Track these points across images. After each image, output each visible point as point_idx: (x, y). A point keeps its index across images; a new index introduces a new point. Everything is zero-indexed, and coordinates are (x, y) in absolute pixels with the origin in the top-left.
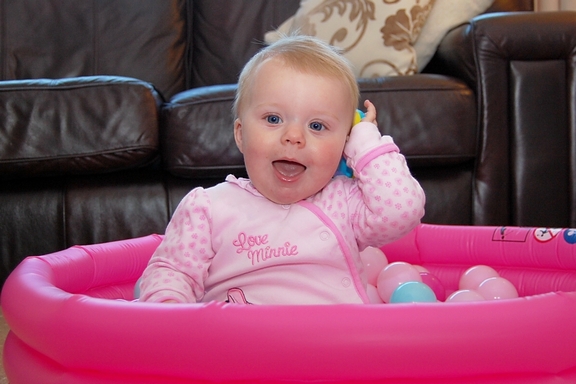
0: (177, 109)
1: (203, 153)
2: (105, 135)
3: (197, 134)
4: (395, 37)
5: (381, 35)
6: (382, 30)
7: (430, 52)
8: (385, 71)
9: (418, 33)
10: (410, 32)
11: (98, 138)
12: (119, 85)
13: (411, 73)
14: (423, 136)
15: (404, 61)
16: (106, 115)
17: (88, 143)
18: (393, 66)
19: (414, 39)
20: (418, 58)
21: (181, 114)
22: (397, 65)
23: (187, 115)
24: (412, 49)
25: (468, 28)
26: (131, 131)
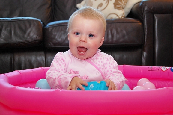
0: (49, 28)
1: (57, 42)
2: (26, 36)
3: (55, 36)
4: (118, 6)
5: (113, 5)
6: (114, 4)
7: (129, 11)
8: (114, 17)
9: (125, 5)
10: (123, 5)
11: (24, 37)
12: (30, 20)
13: (123, 18)
14: (126, 37)
15: (121, 14)
16: (26, 29)
17: (20, 38)
18: (117, 15)
19: (124, 7)
20: (125, 13)
21: (50, 30)
22: (118, 15)
23: (52, 30)
24: (123, 10)
25: (141, 4)
26: (34, 35)
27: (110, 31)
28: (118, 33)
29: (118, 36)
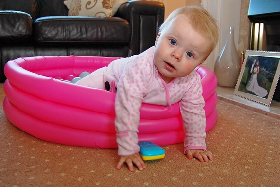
0: (38, 23)
1: (47, 37)
2: (15, 30)
3: (45, 31)
4: (107, 5)
6: (102, 3)
8: (102, 16)
9: (113, 5)
10: (110, 4)
11: (12, 31)
12: (19, 14)
13: (110, 16)
14: (115, 35)
15: (109, 12)
16: (15, 23)
17: (9, 32)
19: (111, 6)
20: (113, 12)
21: (40, 25)
22: (106, 14)
23: (42, 25)
24: (111, 9)
25: (128, 4)
26: (23, 29)
27: (99, 29)
28: (107, 31)
29: (107, 34)
